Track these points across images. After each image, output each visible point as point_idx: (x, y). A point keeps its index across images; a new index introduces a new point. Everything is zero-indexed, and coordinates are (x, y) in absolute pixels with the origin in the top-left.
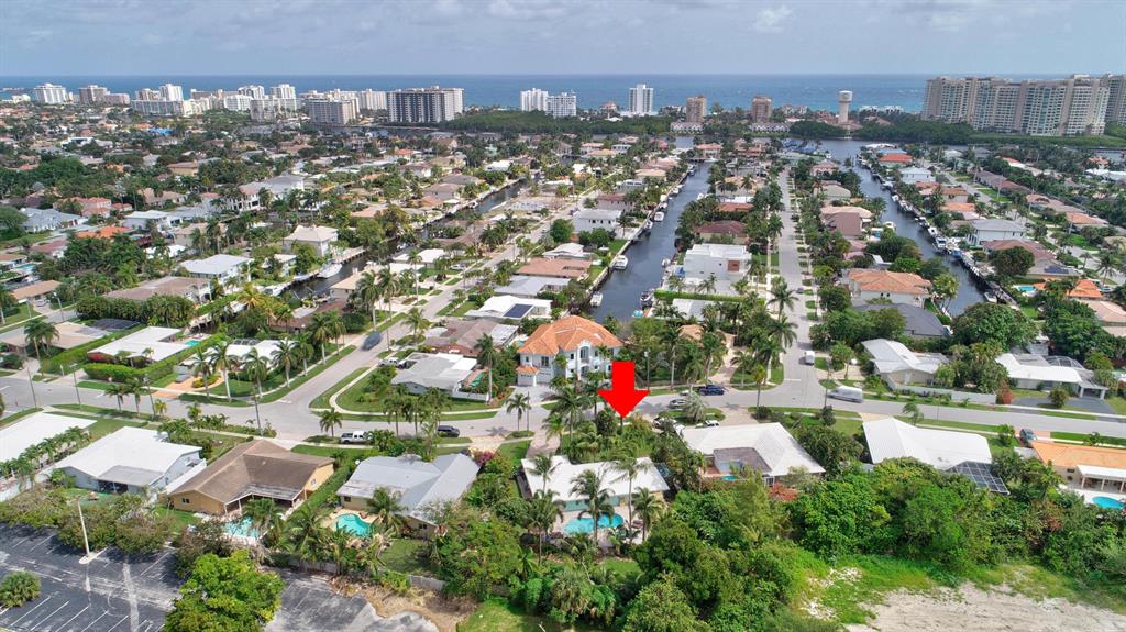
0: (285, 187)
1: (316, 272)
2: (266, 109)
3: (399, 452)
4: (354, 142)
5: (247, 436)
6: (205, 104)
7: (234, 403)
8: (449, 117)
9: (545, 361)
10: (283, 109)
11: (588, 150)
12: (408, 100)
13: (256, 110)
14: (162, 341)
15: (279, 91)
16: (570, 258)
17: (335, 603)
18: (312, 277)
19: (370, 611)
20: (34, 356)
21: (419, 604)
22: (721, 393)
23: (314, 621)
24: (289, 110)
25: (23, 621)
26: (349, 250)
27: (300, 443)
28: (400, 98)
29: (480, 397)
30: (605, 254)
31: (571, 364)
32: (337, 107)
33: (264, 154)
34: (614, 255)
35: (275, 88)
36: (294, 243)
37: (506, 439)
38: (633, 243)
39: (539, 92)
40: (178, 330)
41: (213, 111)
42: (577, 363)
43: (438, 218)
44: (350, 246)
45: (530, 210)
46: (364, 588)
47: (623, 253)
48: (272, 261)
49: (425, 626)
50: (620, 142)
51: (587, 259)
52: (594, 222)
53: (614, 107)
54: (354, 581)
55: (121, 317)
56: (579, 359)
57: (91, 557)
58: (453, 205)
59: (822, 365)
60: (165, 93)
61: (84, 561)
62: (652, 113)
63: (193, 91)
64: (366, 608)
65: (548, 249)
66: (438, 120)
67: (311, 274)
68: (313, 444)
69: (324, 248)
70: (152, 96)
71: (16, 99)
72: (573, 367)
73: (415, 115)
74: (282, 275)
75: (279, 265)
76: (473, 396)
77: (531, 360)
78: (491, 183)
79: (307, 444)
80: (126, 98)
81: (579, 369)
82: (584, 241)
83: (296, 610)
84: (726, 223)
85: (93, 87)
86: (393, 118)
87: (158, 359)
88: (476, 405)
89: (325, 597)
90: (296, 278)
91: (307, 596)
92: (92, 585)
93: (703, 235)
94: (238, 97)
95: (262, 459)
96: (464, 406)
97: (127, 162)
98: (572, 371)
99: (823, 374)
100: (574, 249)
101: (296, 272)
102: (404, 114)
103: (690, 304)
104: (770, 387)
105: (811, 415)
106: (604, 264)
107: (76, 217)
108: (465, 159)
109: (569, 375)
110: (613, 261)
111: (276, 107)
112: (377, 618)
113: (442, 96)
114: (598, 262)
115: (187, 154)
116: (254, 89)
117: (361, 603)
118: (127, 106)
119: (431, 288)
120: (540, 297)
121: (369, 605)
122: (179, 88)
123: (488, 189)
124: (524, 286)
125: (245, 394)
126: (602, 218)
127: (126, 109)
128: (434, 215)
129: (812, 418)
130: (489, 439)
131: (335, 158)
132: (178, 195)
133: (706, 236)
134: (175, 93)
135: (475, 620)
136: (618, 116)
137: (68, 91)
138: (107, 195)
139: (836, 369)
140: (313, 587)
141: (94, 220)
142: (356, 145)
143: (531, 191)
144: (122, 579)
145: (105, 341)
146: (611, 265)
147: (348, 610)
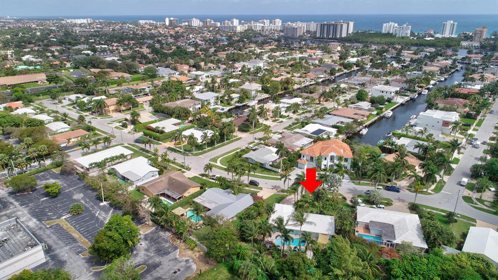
0: (254, 64)
1: (247, 103)
2: (267, 30)
3: (228, 187)
4: (295, 46)
5: (180, 168)
6: (246, 27)
7: (184, 154)
8: (344, 35)
9: (312, 158)
10: (274, 30)
11: (405, 54)
12: (326, 27)
13: (263, 30)
14: (173, 124)
15: (275, 22)
16: (361, 109)
17: (167, 245)
18: (244, 105)
19: (177, 252)
20: (132, 124)
21: (196, 256)
22: (398, 191)
23: (156, 250)
24: (276, 30)
25: (73, 221)
26: (265, 95)
27: (196, 175)
28: (322, 26)
29: (276, 170)
30: (381, 109)
31: (324, 162)
32: (295, 29)
33: (255, 50)
34: (386, 110)
35: (273, 21)
36: (242, 90)
37: (278, 192)
38: (402, 105)
39: (393, 24)
40: (180, 121)
41: (248, 30)
42: (327, 162)
43: (312, 83)
44: (265, 93)
45: (356, 83)
46: (180, 242)
47: (392, 110)
48: (229, 96)
49: (193, 266)
50: (425, 51)
51: (369, 110)
52: (383, 92)
53: (432, 32)
54: (178, 238)
55: (165, 113)
56: (329, 160)
57: (104, 203)
58: (321, 78)
59: (470, 187)
60: (232, 23)
61: (102, 204)
62: (454, 36)
63: (243, 21)
64: (176, 251)
65: (353, 103)
66: (338, 37)
67: (244, 104)
68: (201, 177)
69: (253, 93)
70: (228, 23)
71: (183, 24)
72: (326, 164)
73: (328, 34)
74: (232, 102)
75: (232, 99)
76: (274, 169)
77: (305, 157)
78: (345, 68)
79: (199, 176)
80: (219, 24)
81: (329, 165)
82: (373, 102)
83: (153, 244)
84: (456, 100)
85: (208, 20)
86: (318, 35)
87: (167, 132)
88: (274, 173)
89: (165, 242)
90: (237, 104)
91: (160, 239)
92: (99, 214)
93: (439, 105)
94: (258, 24)
95: (174, 179)
96: (269, 173)
97: (204, 51)
98: (325, 165)
99: (467, 193)
100: (366, 105)
101: (238, 102)
102: (323, 34)
103: (410, 141)
104: (430, 194)
105: (443, 214)
106: (378, 114)
107: (175, 72)
108: (339, 56)
109: (323, 167)
110: (384, 113)
111: (271, 29)
112: (178, 257)
113: (342, 26)
114: (375, 113)
115: (226, 48)
116: (265, 21)
117: (176, 248)
118: (218, 27)
119: (288, 116)
120: (334, 127)
121: (178, 250)
122: (238, 20)
123: (342, 71)
124: (329, 120)
125: (189, 151)
126: (387, 90)
127: (217, 29)
128: (310, 82)
129: (444, 216)
130: (270, 190)
131: (283, 53)
132: (214, 65)
133: (441, 105)
134: (236, 22)
135: (212, 270)
136: (432, 37)
137: (200, 21)
138: (188, 64)
139: (478, 192)
140: (164, 236)
141: (182, 74)
142: (296, 47)
143: (362, 74)
144: (108, 214)
145: (155, 121)
146: (382, 115)
147: (170, 250)
